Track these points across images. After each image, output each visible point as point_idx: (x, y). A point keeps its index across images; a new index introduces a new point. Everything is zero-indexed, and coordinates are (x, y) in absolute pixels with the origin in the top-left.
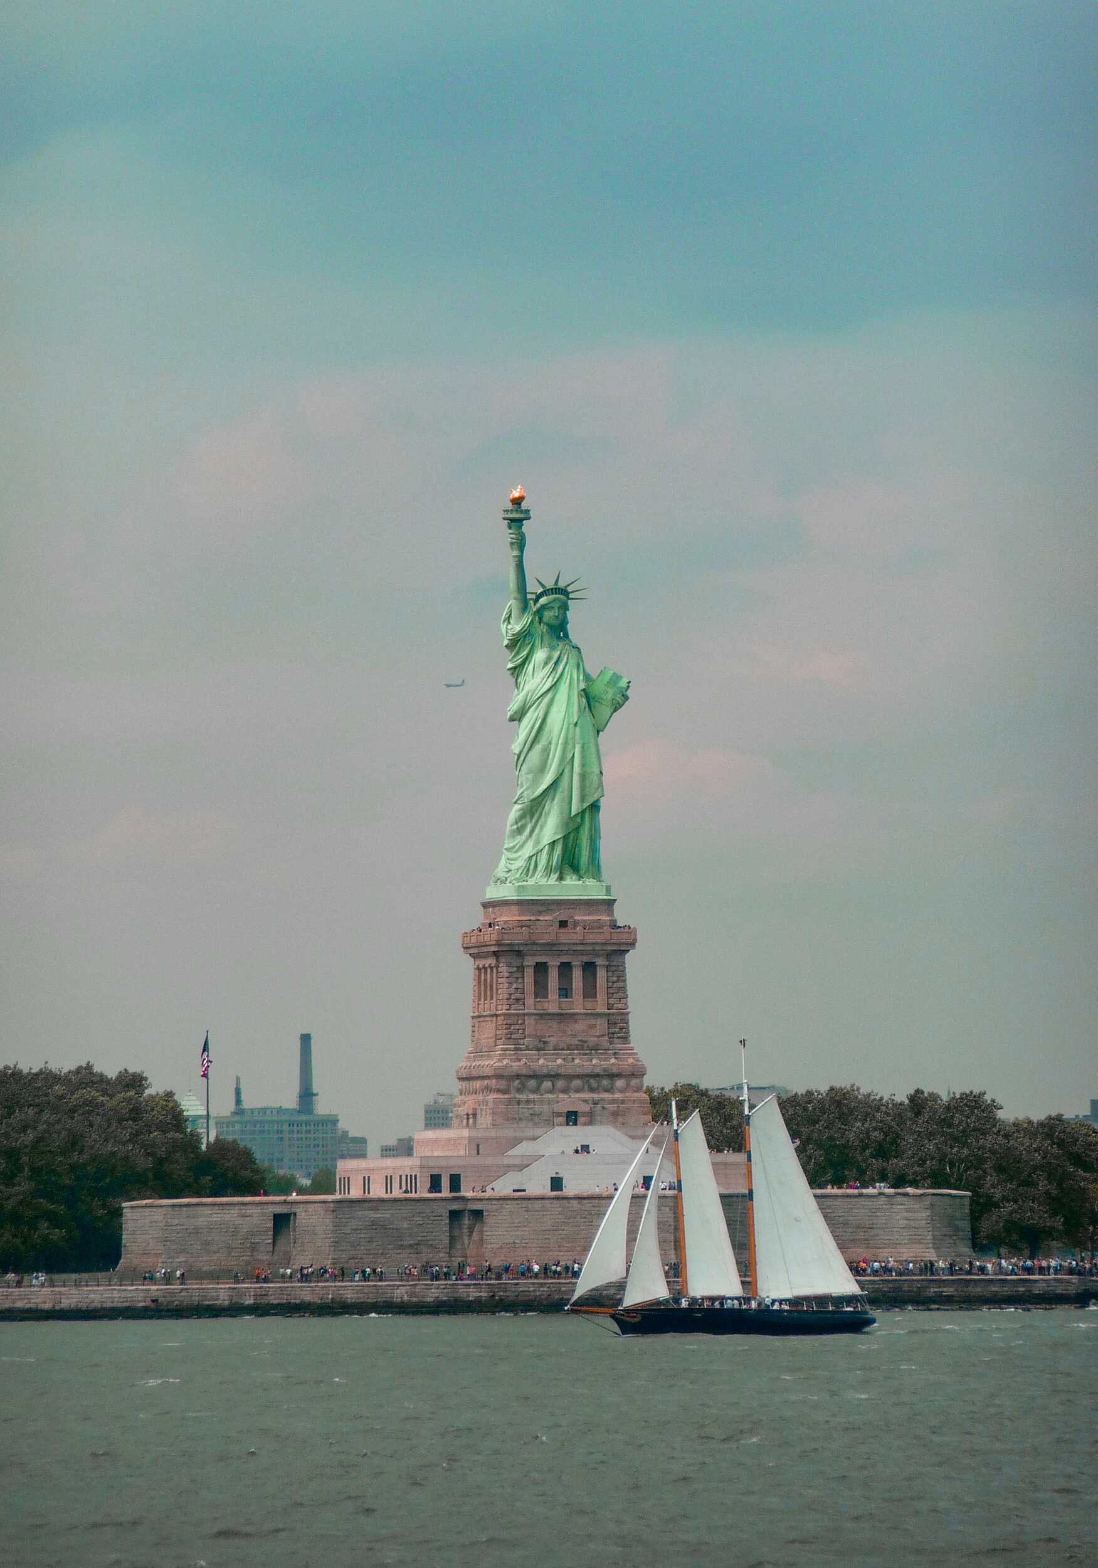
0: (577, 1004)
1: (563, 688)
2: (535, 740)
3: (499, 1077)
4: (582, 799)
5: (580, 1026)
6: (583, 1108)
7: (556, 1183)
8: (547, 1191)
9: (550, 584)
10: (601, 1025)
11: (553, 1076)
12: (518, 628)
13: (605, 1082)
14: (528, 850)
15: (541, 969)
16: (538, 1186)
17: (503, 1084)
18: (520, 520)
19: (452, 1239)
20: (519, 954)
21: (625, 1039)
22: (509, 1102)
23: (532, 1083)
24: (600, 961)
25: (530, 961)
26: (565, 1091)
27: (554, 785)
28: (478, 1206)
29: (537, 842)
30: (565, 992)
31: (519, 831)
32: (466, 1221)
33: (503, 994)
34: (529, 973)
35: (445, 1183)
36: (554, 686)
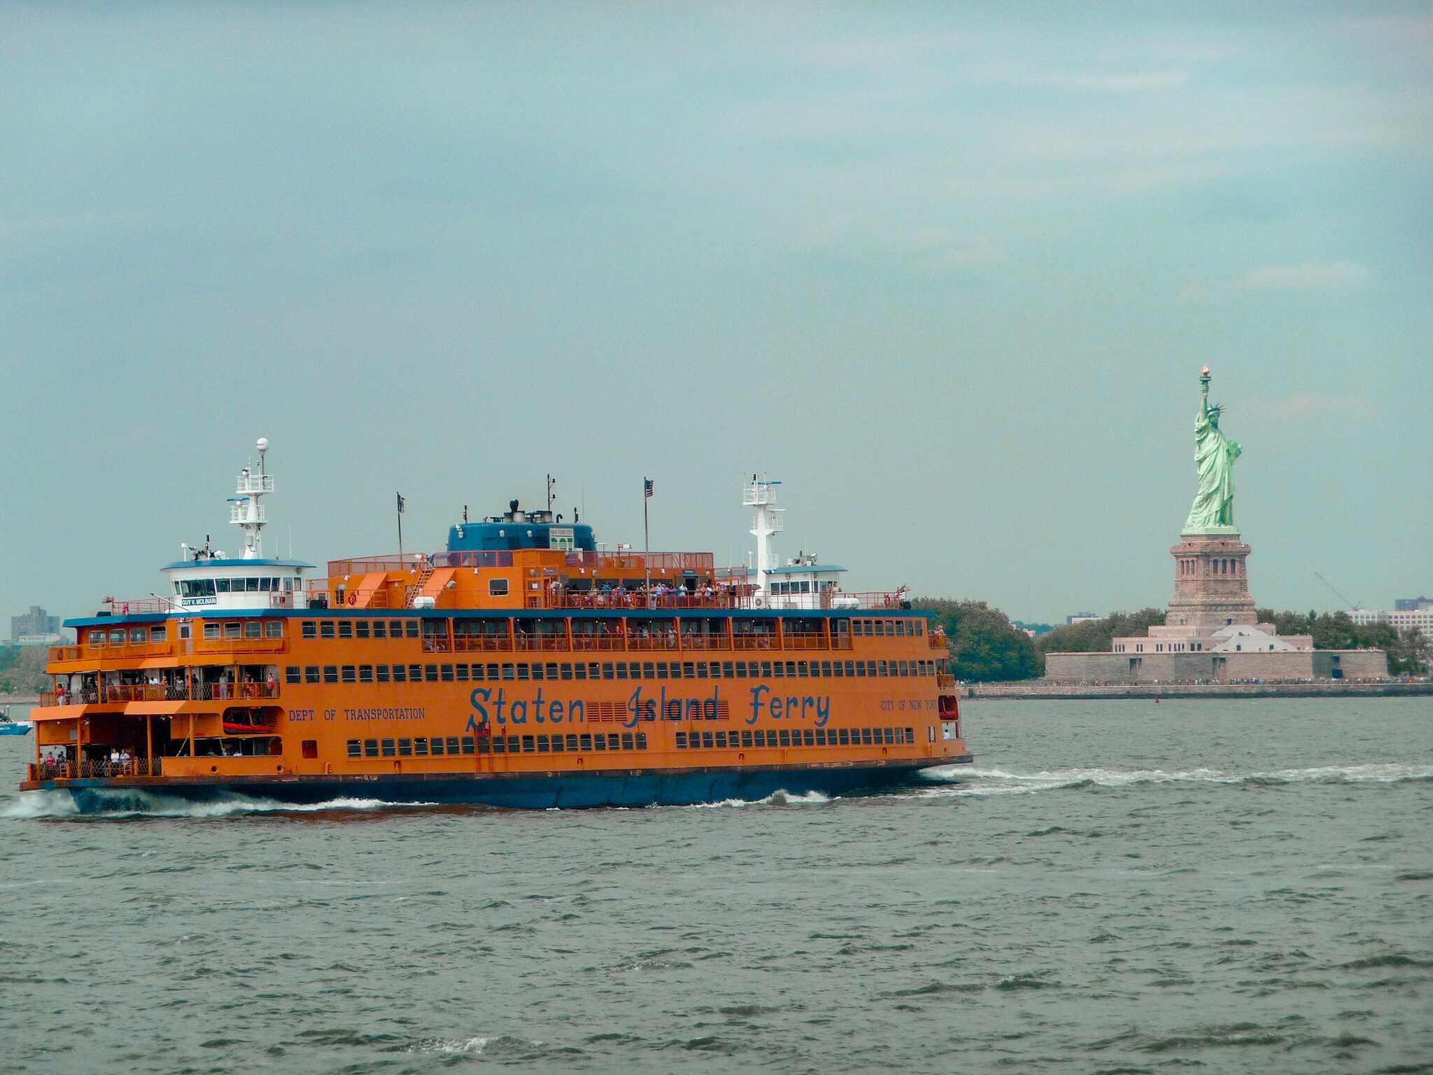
0: (1229, 576)
1: (1221, 448)
2: (1211, 470)
3: (1202, 605)
4: (1229, 494)
5: (1230, 585)
6: (1233, 618)
7: (1239, 648)
8: (1235, 651)
9: (1214, 407)
10: (1237, 585)
11: (1221, 605)
12: (1203, 424)
13: (1241, 608)
14: (1205, 514)
15: (1216, 562)
16: (1233, 649)
17: (1203, 608)
18: (1207, 381)
19: (1214, 669)
20: (1208, 556)
21: (1246, 590)
22: (1206, 615)
23: (1214, 607)
24: (1237, 559)
25: (1212, 559)
26: (1226, 611)
27: (1218, 488)
28: (1223, 657)
29: (1210, 511)
30: (1224, 571)
31: (1200, 506)
32: (1218, 662)
33: (1201, 572)
34: (1211, 564)
35: (1196, 647)
36: (1218, 448)
